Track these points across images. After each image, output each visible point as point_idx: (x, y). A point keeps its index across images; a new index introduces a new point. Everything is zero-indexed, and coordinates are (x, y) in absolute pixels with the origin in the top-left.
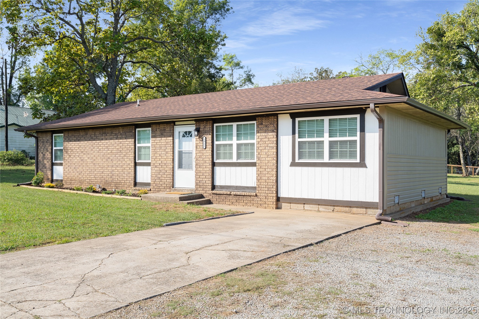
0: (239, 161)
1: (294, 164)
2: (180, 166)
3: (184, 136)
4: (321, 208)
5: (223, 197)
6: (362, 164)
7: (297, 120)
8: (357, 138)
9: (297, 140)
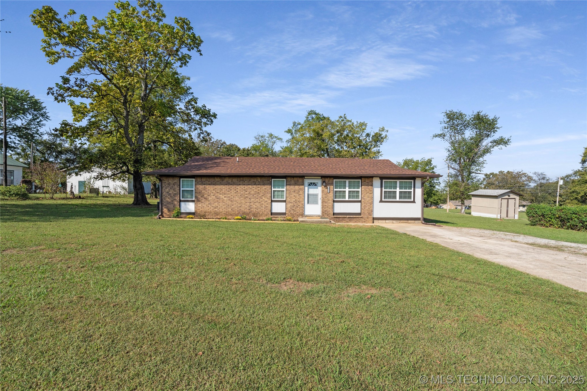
0: (350, 200)
1: (381, 201)
2: (308, 203)
3: (309, 185)
4: (394, 221)
5: (341, 219)
6: (414, 202)
7: (384, 181)
8: (412, 190)
9: (383, 190)
